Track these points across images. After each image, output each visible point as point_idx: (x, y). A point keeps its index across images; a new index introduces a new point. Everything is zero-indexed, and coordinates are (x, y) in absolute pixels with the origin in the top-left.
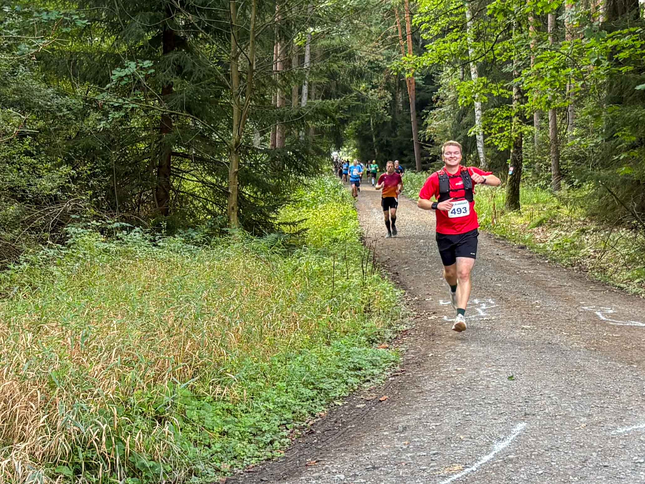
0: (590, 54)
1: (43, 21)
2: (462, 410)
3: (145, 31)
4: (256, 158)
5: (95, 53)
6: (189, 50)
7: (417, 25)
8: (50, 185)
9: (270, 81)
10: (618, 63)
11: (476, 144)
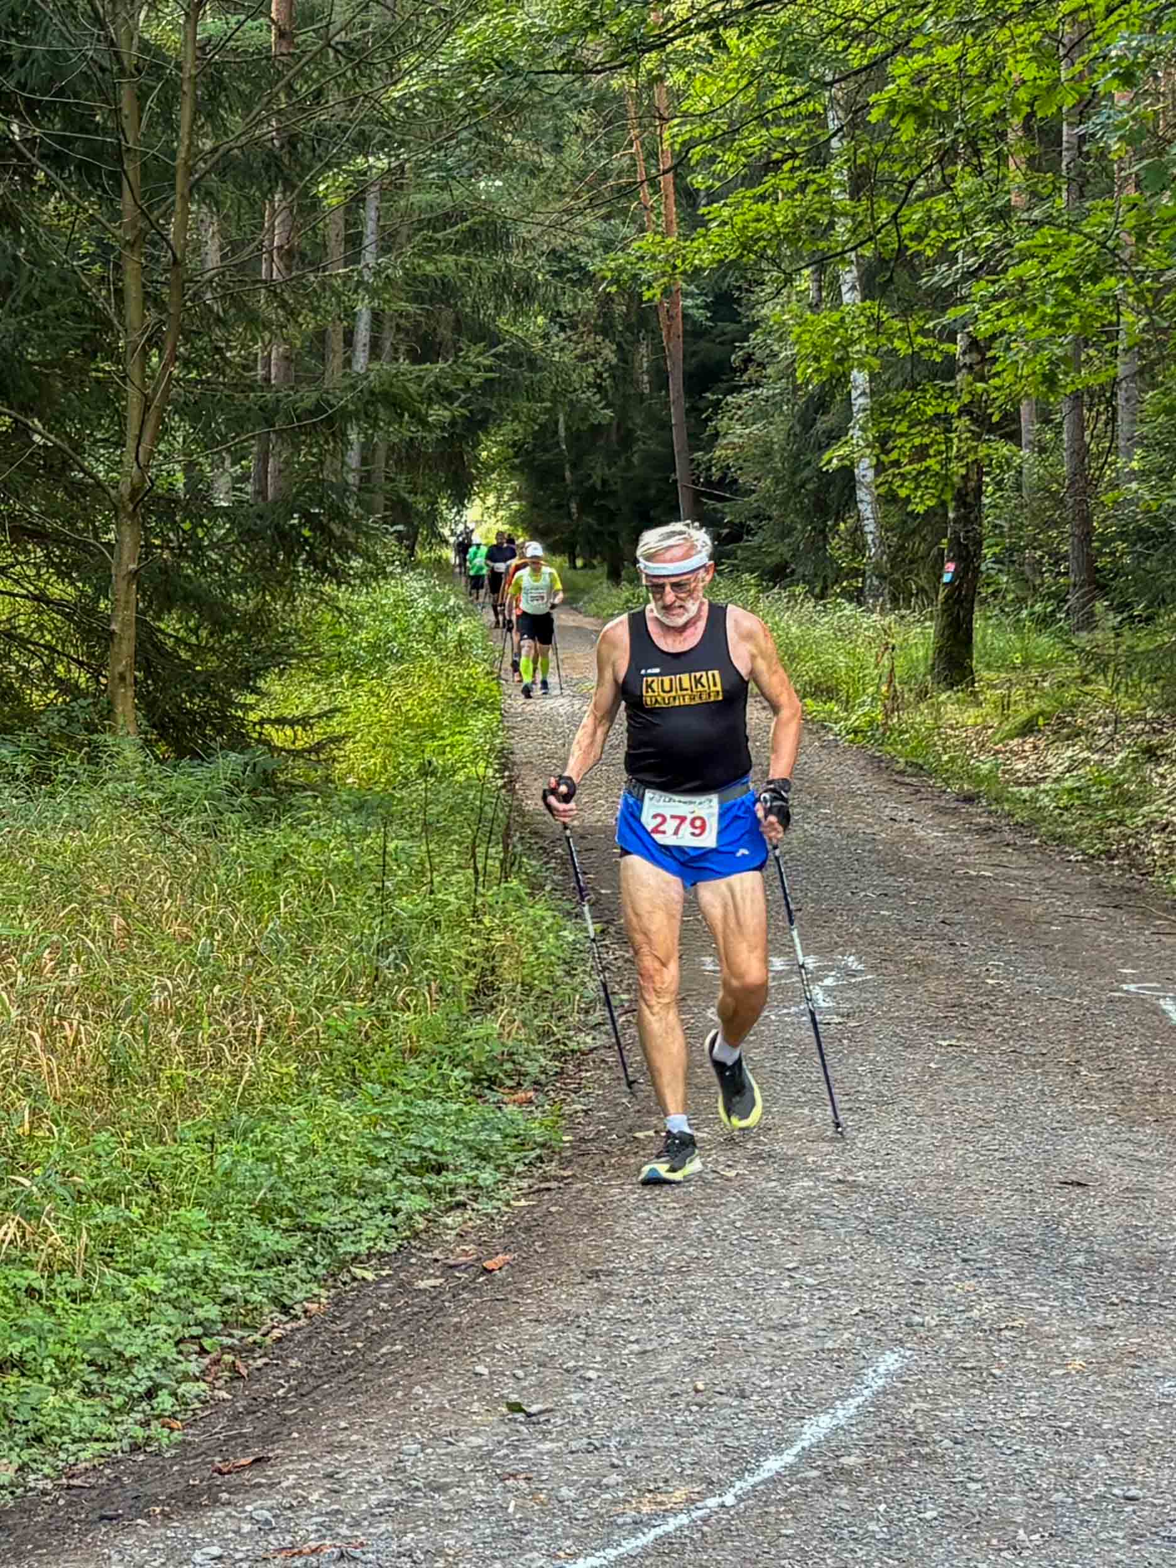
7: (677, 147)
11: (853, 494)
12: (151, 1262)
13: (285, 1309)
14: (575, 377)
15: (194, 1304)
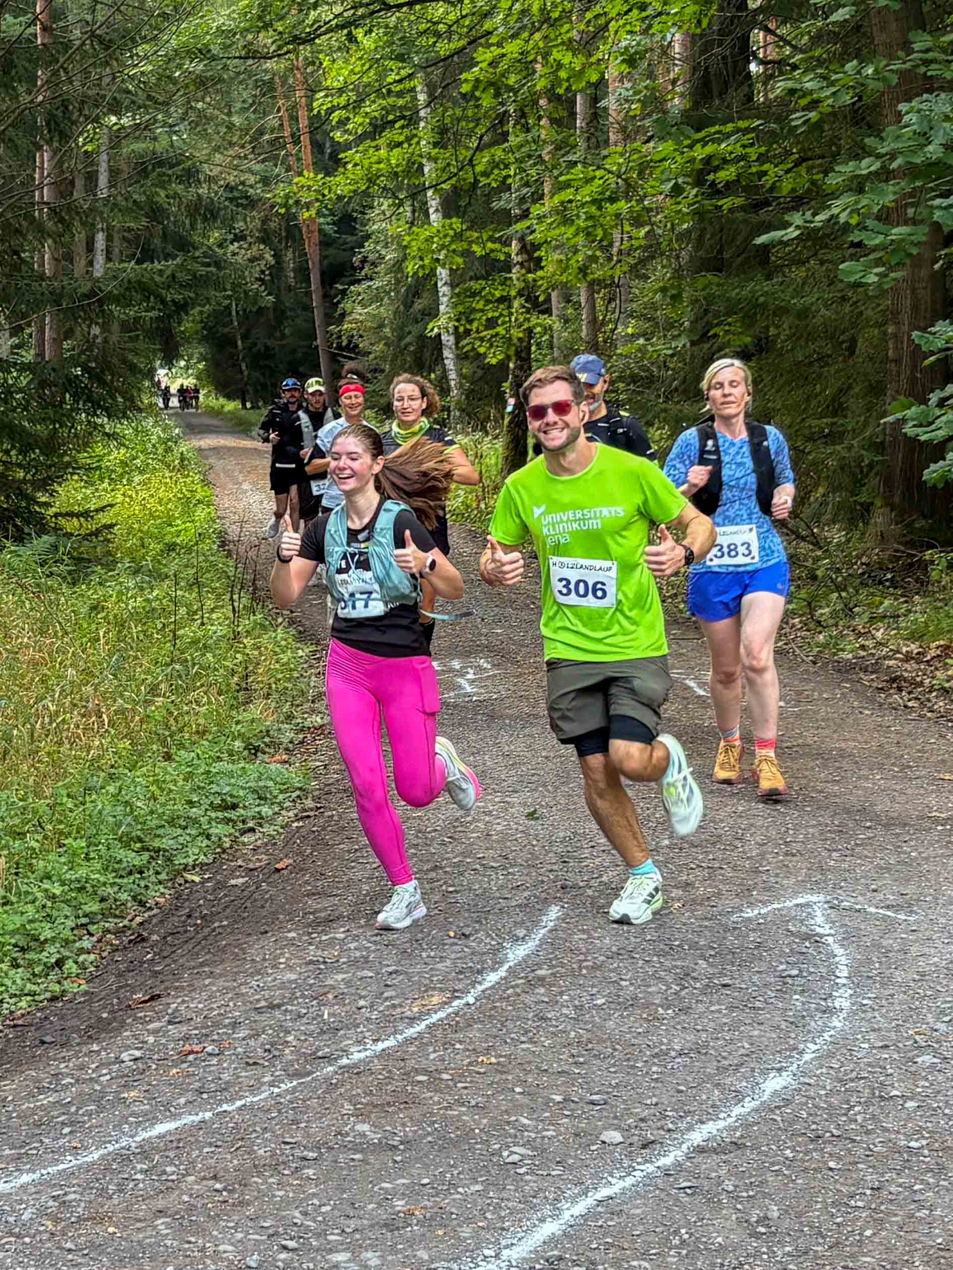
0: (662, 173)
2: (440, 883)
4: (5, 380)
7: (323, 112)
9: (31, 223)
10: (716, 191)
11: (441, 353)
12: (48, 877)
13: (142, 904)
14: (247, 273)
15: (81, 904)
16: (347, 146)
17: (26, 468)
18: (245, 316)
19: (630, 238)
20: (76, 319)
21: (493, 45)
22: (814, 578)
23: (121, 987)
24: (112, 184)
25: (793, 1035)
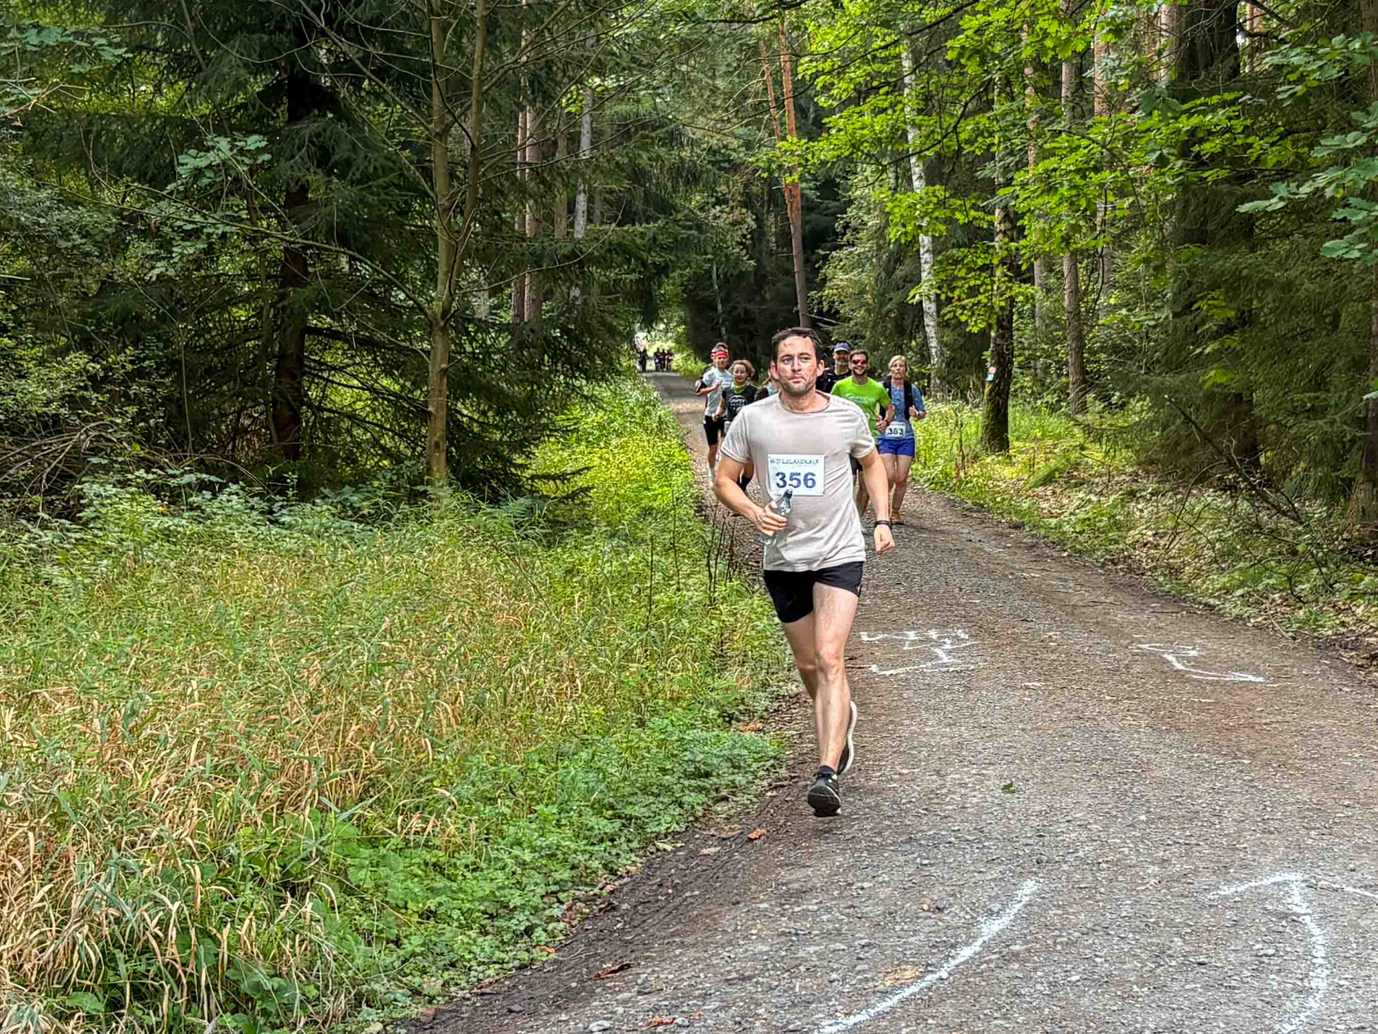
0: (1147, 143)
1: (29, 48)
2: (915, 856)
3: (250, 73)
4: (484, 341)
5: (141, 117)
6: (344, 115)
7: (808, 78)
8: (43, 393)
9: (512, 184)
10: (1200, 163)
11: (922, 320)
13: (613, 872)
14: (728, 237)
15: (551, 871)
16: (831, 111)
17: (503, 429)
18: (726, 281)
19: (1114, 208)
20: (555, 280)
21: (978, 12)
22: (1294, 553)
23: (591, 956)
24: (594, 145)
25: (1268, 1015)
